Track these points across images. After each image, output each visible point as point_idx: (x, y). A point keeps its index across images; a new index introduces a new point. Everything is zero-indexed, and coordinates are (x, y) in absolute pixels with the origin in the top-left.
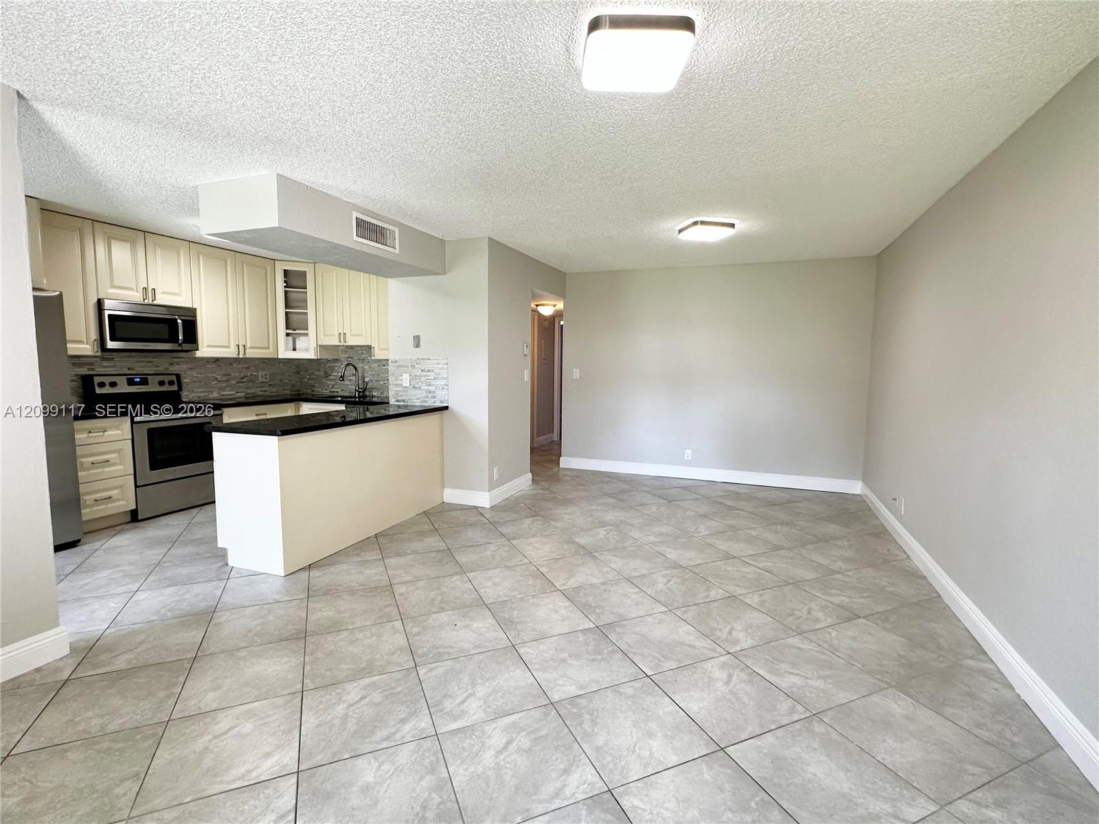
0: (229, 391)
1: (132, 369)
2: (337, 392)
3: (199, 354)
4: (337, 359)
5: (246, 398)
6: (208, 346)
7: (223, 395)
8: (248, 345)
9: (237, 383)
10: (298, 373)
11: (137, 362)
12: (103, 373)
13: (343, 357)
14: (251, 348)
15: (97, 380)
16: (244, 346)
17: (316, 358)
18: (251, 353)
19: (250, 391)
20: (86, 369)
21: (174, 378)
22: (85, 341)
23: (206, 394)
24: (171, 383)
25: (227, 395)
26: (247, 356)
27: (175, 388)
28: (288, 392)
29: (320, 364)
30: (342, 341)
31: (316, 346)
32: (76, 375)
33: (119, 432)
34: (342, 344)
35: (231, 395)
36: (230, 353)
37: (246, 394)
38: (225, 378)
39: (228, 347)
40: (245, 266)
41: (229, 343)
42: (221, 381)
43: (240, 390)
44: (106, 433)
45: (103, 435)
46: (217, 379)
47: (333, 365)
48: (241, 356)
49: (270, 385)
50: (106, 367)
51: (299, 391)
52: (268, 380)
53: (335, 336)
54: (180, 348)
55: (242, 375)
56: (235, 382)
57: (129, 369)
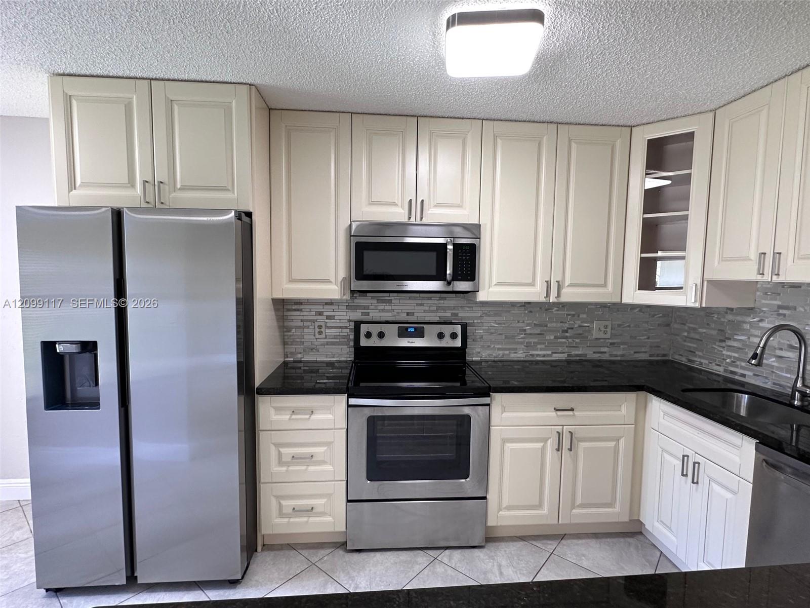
0: (541, 350)
1: (413, 314)
2: (744, 376)
3: (482, 296)
4: (752, 309)
6: (498, 284)
7: (532, 355)
8: (567, 282)
9: (556, 338)
10: (668, 325)
12: (374, 319)
13: (767, 305)
14: (571, 285)
15: (364, 328)
16: (558, 282)
17: (697, 305)
18: (570, 295)
19: (575, 352)
21: (458, 329)
22: (333, 280)
23: (507, 352)
24: (454, 336)
25: (538, 355)
26: (563, 299)
27: (458, 343)
28: (645, 357)
30: (768, 270)
31: (699, 282)
33: (331, 416)
34: (767, 277)
35: (544, 356)
36: (535, 294)
37: (569, 356)
38: (538, 331)
39: (532, 284)
40: (574, 145)
41: (534, 278)
42: (531, 334)
43: (560, 349)
44: (313, 417)
45: (307, 419)
46: (525, 330)
47: (739, 318)
48: (552, 299)
49: (612, 344)
50: (383, 311)
51: (664, 355)
52: (608, 336)
53: (747, 259)
54: (450, 289)
55: (566, 326)
56: (552, 337)
57: (408, 314)
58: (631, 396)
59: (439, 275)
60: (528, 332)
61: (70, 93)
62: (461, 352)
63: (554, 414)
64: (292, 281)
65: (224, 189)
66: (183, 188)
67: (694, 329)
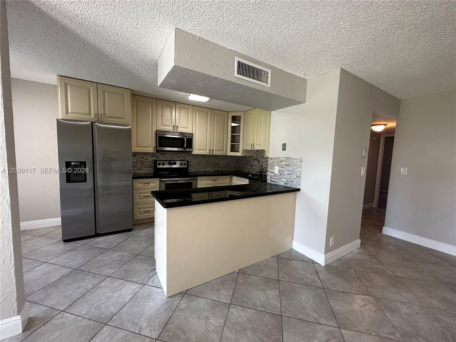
0: (208, 169)
1: (172, 158)
2: (251, 172)
3: (193, 153)
4: (252, 156)
5: (215, 172)
6: (198, 150)
7: (206, 170)
8: (214, 150)
9: (212, 165)
10: (238, 162)
11: (174, 155)
12: (161, 160)
13: (255, 155)
14: (215, 151)
15: (158, 162)
16: (212, 150)
17: (242, 155)
18: (215, 153)
19: (216, 169)
20: (156, 158)
21: (186, 162)
22: (151, 147)
23: (199, 169)
24: (185, 164)
25: (207, 170)
26: (214, 154)
27: (186, 166)
28: (233, 170)
29: (246, 158)
30: (252, 148)
31: (242, 150)
32: (153, 160)
33: (155, 184)
34: (252, 149)
35: (209, 170)
36: (206, 152)
37: (215, 170)
38: (207, 163)
39: (206, 150)
40: (215, 115)
41: (206, 148)
42: (205, 164)
43: (213, 168)
44: (150, 185)
45: (148, 185)
46: (204, 163)
47: (250, 159)
48: (211, 154)
49: (225, 167)
50: (162, 157)
51: (237, 170)
52: (224, 165)
53: (250, 145)
54: (185, 150)
55: (214, 162)
56: (211, 165)
57: (171, 158)
58: (229, 177)
59: (182, 146)
60: (204, 164)
61: (67, 83)
62: (186, 169)
63: (212, 181)
64: (138, 147)
65: (122, 118)
66: (108, 117)
67: (243, 162)
